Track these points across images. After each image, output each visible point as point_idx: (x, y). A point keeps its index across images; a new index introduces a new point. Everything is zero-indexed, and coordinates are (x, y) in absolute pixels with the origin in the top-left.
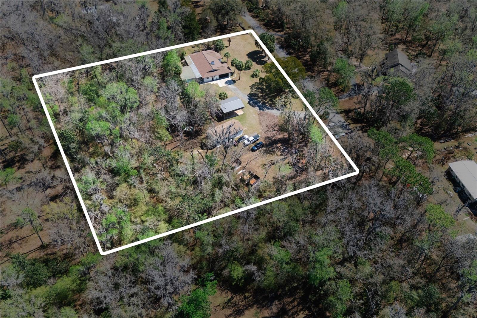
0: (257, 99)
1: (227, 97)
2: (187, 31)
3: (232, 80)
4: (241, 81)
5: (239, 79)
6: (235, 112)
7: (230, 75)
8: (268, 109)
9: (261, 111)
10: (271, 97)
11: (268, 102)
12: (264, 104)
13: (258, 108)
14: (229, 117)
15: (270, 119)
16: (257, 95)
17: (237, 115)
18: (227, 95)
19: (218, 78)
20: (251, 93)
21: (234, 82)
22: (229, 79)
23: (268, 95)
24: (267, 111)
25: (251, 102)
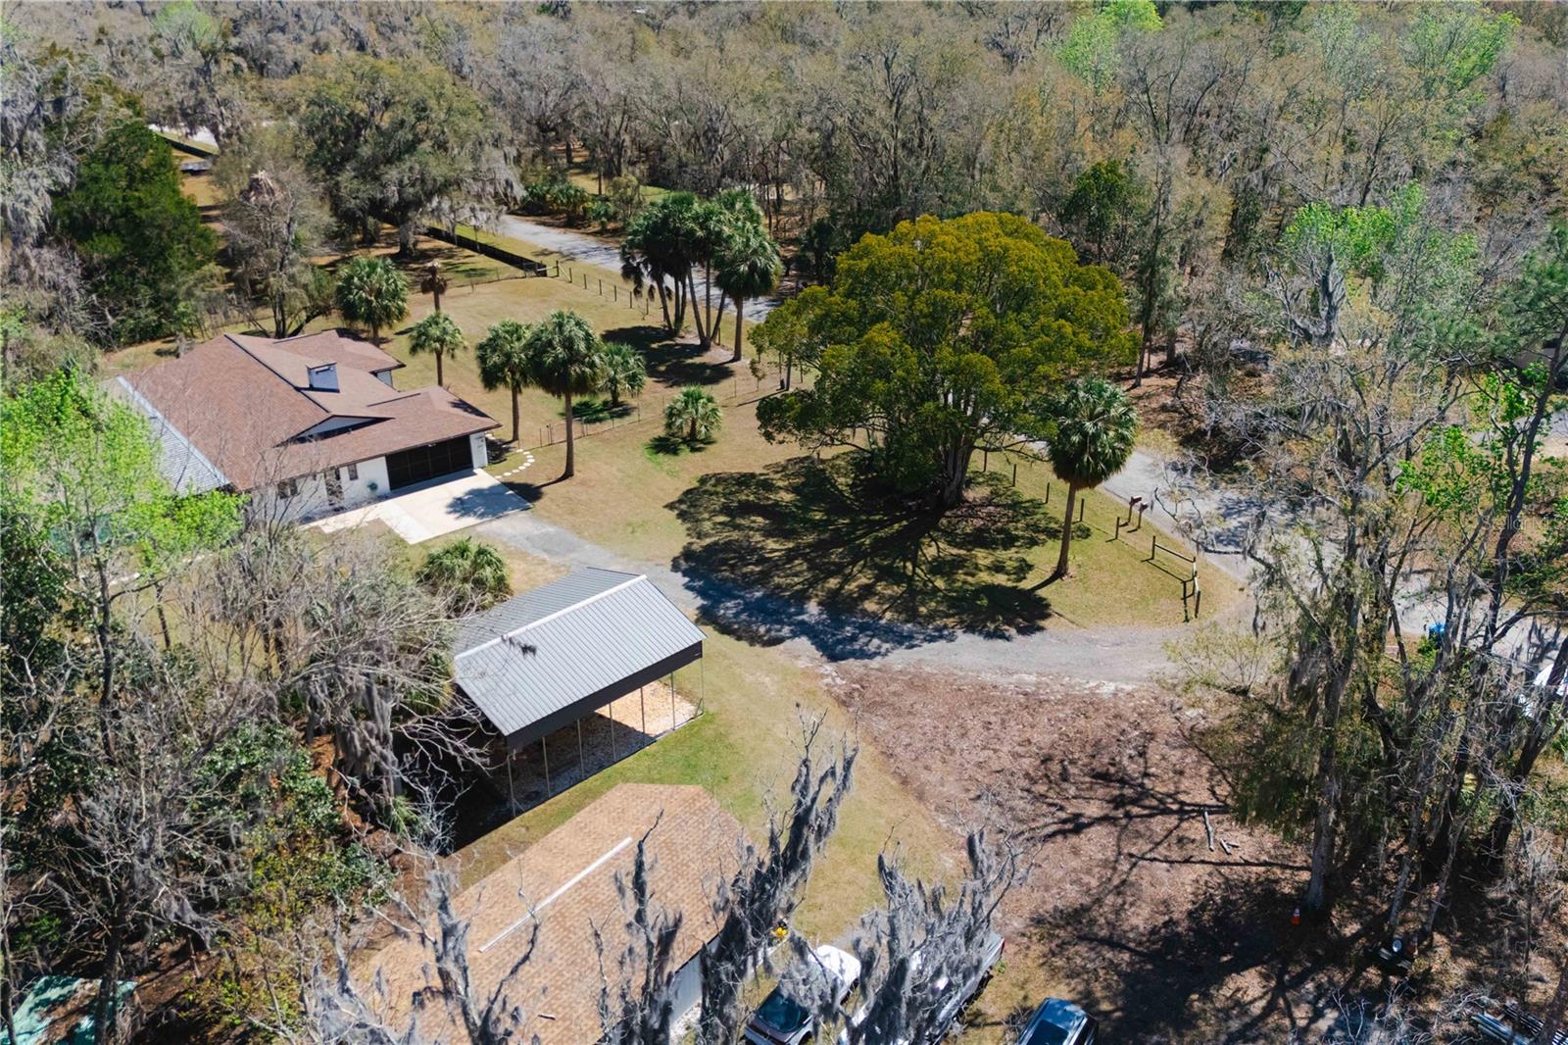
0: (763, 578)
1: (501, 587)
2: (105, 249)
3: (510, 485)
4: (583, 483)
5: (568, 474)
6: (604, 711)
7: (479, 453)
8: (903, 640)
9: (851, 664)
10: (879, 546)
11: (867, 591)
12: (839, 606)
13: (803, 643)
14: (555, 773)
15: (975, 725)
16: (744, 552)
17: (633, 741)
18: (498, 564)
19: (384, 483)
20: (698, 545)
21: (527, 494)
22: (482, 478)
23: (837, 539)
24: (899, 658)
25: (728, 609)
